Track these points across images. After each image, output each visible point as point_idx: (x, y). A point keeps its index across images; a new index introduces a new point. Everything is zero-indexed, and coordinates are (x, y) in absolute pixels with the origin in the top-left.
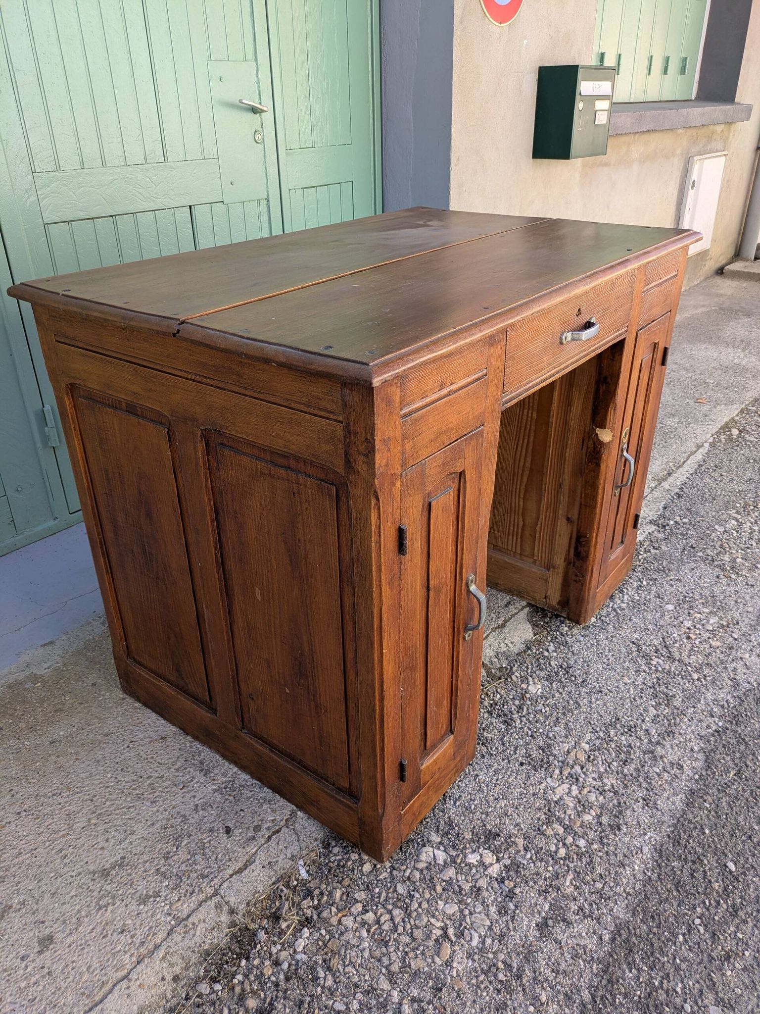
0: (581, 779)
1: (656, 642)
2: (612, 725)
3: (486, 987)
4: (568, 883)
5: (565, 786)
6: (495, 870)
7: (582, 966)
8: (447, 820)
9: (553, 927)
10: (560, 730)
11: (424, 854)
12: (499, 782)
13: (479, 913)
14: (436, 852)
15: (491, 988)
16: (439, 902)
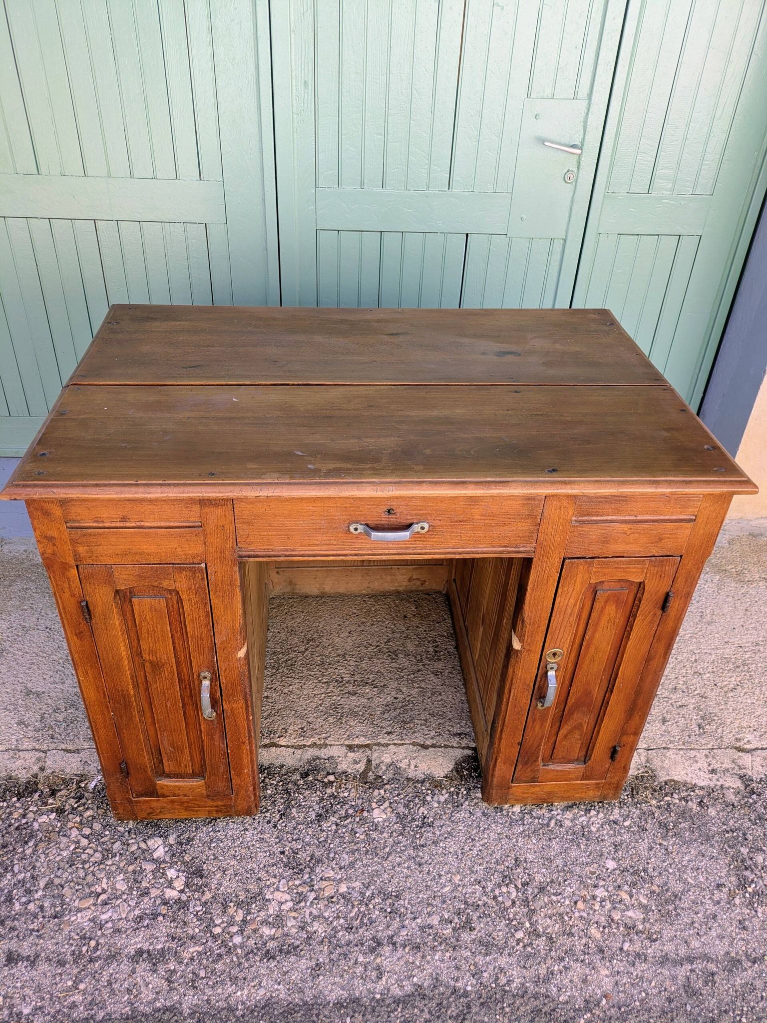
0: (303, 904)
1: (538, 878)
2: (386, 896)
3: (72, 945)
4: (191, 950)
5: (288, 897)
6: (171, 894)
7: (123, 1000)
8: (192, 836)
9: (143, 960)
10: (346, 859)
11: (153, 841)
12: (251, 848)
13: (129, 905)
14: (161, 848)
15: (73, 948)
16: (121, 875)
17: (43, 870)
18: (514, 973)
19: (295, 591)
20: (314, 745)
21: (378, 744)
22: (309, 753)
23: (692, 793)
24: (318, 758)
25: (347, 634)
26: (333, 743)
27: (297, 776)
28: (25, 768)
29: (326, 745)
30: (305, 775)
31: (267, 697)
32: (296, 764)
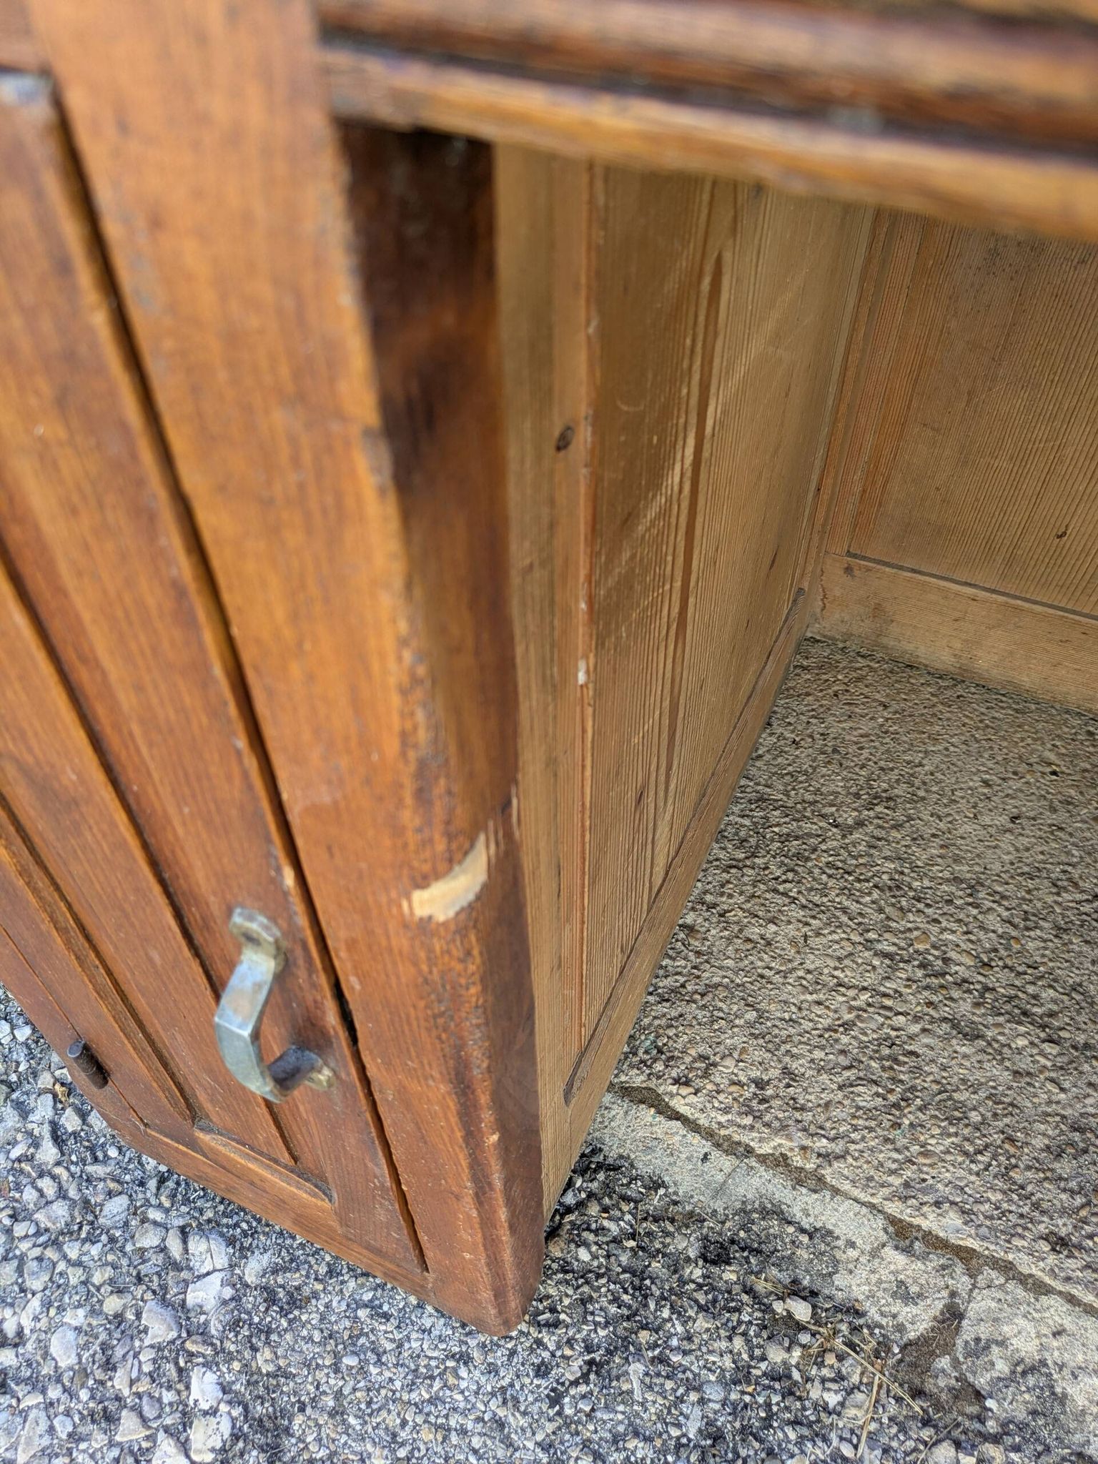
8: (306, 1291)
11: (203, 1246)
12: (454, 1438)
13: (51, 1429)
14: (216, 1279)
16: (81, 1312)
19: (884, 641)
20: (779, 1162)
21: (1007, 1268)
22: (756, 1182)
24: (777, 1212)
25: (1004, 820)
26: (846, 1186)
27: (686, 1244)
29: (818, 1184)
30: (716, 1254)
31: (690, 929)
32: (702, 1200)
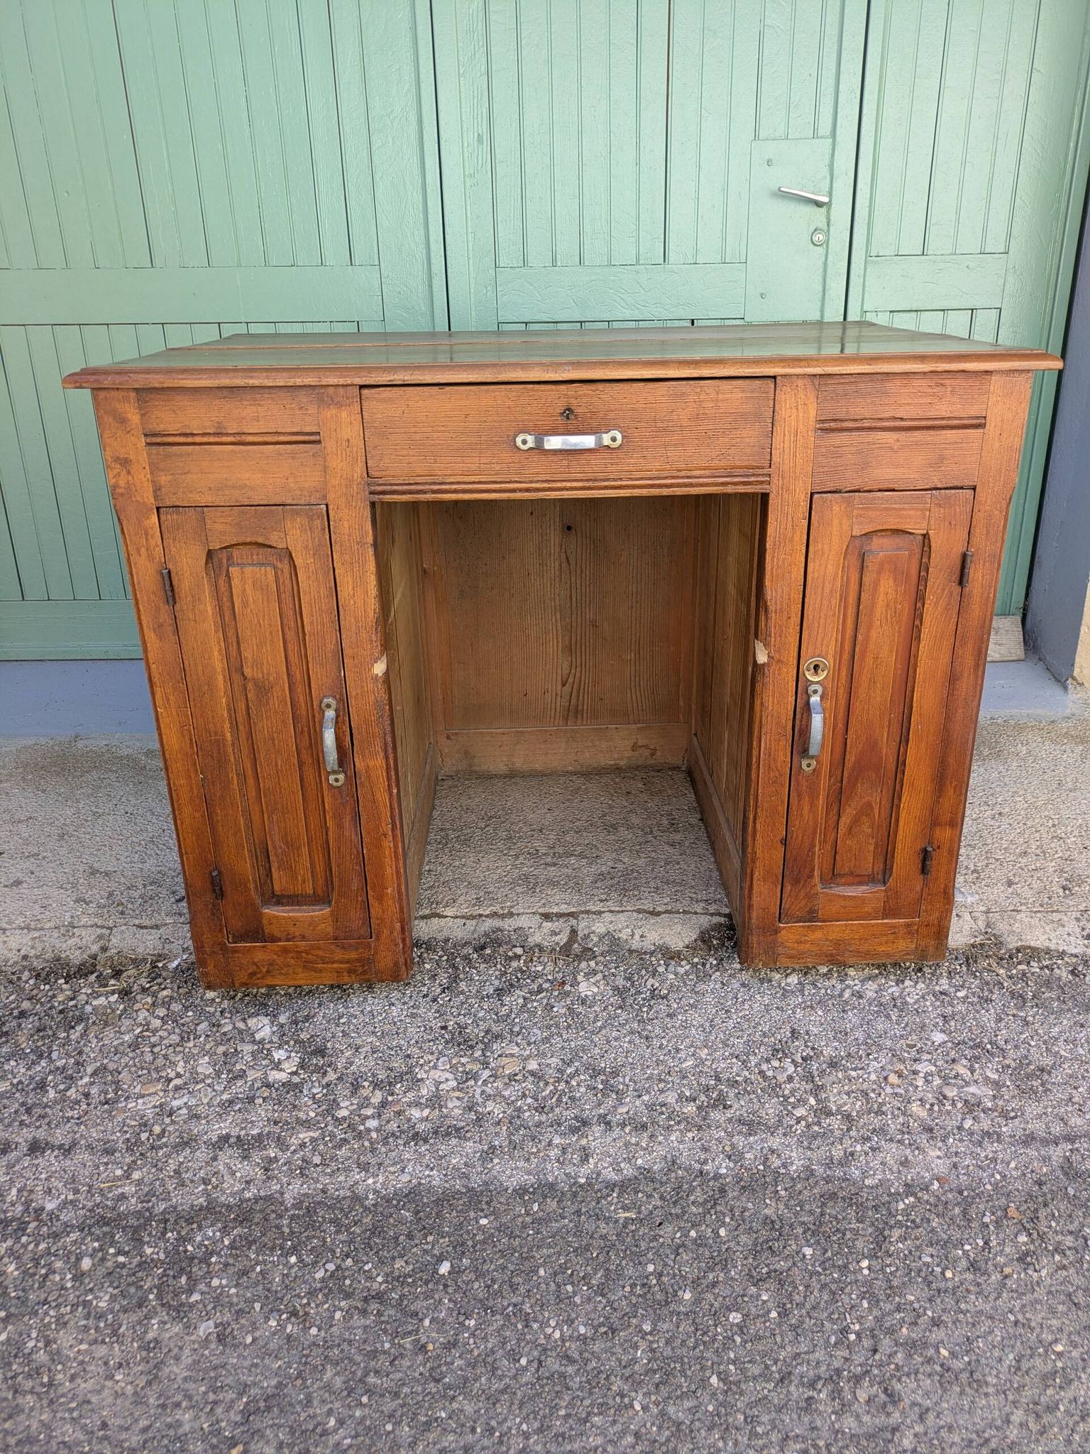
0: (472, 1082)
1: (828, 1051)
2: (596, 1072)
3: (126, 1132)
4: (301, 1136)
5: (450, 1076)
6: (277, 1077)
7: (196, 1191)
8: (312, 1013)
9: (230, 1146)
10: (538, 1034)
11: (255, 1020)
12: (398, 1023)
13: (214, 1090)
14: (267, 1028)
15: (128, 1136)
16: (206, 1058)
17: (92, 1055)
18: (794, 1154)
19: (474, 768)
20: (494, 915)
21: (588, 912)
22: (487, 925)
23: (1060, 962)
24: (500, 930)
25: (546, 810)
26: (522, 911)
27: (467, 950)
28: (80, 948)
29: (511, 915)
30: (480, 948)
31: (429, 871)
32: (467, 937)
